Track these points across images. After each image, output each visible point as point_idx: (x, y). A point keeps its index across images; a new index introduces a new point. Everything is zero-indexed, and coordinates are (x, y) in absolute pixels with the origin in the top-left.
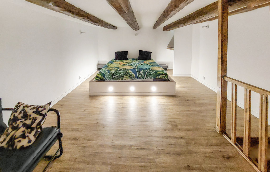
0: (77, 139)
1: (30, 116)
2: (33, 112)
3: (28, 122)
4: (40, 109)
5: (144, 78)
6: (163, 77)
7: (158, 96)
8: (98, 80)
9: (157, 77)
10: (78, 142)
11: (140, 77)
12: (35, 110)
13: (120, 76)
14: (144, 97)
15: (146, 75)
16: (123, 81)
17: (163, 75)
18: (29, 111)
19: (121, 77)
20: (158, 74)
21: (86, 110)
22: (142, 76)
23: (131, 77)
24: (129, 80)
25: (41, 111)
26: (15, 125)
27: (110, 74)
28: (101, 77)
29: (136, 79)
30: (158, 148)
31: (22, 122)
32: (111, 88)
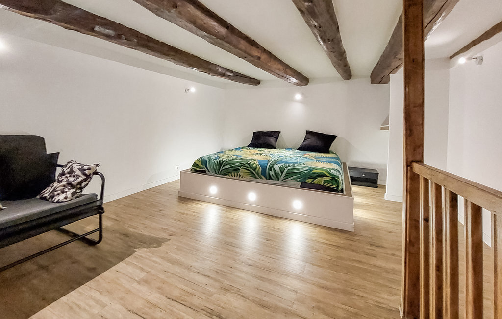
0: (128, 237)
1: (75, 172)
2: (79, 169)
3: (71, 179)
4: (85, 167)
5: (281, 179)
6: (325, 182)
7: (305, 224)
8: (196, 171)
9: (309, 181)
10: (127, 239)
11: (271, 175)
12: (80, 167)
13: (233, 167)
14: (273, 218)
15: (284, 173)
16: (237, 178)
17: (325, 178)
18: (76, 167)
19: (235, 170)
20: (313, 173)
21: (162, 212)
22: (275, 174)
23: (253, 173)
24: (248, 177)
25: (86, 170)
26: (60, 179)
27: (216, 162)
28: (200, 165)
29: (263, 178)
30: (231, 284)
31: (67, 177)
32: (214, 188)
